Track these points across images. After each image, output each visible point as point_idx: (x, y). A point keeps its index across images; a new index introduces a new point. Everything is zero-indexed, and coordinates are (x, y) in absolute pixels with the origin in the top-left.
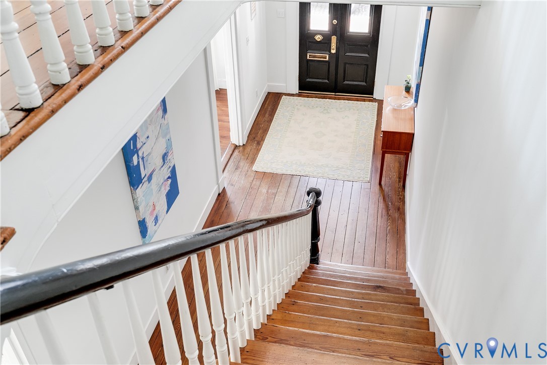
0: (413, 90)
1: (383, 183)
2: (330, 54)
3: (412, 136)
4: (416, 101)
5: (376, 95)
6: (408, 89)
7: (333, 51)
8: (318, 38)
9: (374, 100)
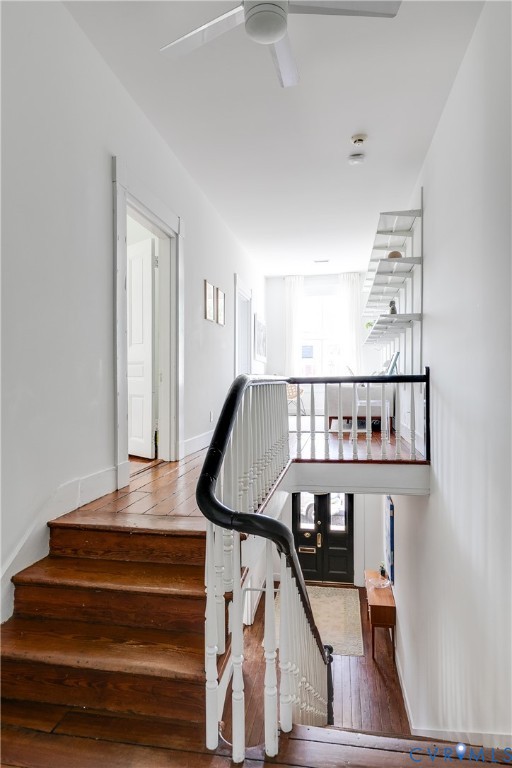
0: (388, 572)
1: (375, 657)
2: (317, 549)
3: (393, 609)
4: (393, 580)
5: (357, 582)
6: (383, 573)
7: (319, 546)
8: (307, 535)
9: (356, 587)
